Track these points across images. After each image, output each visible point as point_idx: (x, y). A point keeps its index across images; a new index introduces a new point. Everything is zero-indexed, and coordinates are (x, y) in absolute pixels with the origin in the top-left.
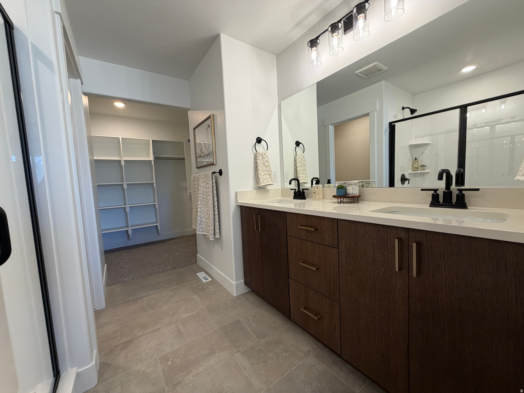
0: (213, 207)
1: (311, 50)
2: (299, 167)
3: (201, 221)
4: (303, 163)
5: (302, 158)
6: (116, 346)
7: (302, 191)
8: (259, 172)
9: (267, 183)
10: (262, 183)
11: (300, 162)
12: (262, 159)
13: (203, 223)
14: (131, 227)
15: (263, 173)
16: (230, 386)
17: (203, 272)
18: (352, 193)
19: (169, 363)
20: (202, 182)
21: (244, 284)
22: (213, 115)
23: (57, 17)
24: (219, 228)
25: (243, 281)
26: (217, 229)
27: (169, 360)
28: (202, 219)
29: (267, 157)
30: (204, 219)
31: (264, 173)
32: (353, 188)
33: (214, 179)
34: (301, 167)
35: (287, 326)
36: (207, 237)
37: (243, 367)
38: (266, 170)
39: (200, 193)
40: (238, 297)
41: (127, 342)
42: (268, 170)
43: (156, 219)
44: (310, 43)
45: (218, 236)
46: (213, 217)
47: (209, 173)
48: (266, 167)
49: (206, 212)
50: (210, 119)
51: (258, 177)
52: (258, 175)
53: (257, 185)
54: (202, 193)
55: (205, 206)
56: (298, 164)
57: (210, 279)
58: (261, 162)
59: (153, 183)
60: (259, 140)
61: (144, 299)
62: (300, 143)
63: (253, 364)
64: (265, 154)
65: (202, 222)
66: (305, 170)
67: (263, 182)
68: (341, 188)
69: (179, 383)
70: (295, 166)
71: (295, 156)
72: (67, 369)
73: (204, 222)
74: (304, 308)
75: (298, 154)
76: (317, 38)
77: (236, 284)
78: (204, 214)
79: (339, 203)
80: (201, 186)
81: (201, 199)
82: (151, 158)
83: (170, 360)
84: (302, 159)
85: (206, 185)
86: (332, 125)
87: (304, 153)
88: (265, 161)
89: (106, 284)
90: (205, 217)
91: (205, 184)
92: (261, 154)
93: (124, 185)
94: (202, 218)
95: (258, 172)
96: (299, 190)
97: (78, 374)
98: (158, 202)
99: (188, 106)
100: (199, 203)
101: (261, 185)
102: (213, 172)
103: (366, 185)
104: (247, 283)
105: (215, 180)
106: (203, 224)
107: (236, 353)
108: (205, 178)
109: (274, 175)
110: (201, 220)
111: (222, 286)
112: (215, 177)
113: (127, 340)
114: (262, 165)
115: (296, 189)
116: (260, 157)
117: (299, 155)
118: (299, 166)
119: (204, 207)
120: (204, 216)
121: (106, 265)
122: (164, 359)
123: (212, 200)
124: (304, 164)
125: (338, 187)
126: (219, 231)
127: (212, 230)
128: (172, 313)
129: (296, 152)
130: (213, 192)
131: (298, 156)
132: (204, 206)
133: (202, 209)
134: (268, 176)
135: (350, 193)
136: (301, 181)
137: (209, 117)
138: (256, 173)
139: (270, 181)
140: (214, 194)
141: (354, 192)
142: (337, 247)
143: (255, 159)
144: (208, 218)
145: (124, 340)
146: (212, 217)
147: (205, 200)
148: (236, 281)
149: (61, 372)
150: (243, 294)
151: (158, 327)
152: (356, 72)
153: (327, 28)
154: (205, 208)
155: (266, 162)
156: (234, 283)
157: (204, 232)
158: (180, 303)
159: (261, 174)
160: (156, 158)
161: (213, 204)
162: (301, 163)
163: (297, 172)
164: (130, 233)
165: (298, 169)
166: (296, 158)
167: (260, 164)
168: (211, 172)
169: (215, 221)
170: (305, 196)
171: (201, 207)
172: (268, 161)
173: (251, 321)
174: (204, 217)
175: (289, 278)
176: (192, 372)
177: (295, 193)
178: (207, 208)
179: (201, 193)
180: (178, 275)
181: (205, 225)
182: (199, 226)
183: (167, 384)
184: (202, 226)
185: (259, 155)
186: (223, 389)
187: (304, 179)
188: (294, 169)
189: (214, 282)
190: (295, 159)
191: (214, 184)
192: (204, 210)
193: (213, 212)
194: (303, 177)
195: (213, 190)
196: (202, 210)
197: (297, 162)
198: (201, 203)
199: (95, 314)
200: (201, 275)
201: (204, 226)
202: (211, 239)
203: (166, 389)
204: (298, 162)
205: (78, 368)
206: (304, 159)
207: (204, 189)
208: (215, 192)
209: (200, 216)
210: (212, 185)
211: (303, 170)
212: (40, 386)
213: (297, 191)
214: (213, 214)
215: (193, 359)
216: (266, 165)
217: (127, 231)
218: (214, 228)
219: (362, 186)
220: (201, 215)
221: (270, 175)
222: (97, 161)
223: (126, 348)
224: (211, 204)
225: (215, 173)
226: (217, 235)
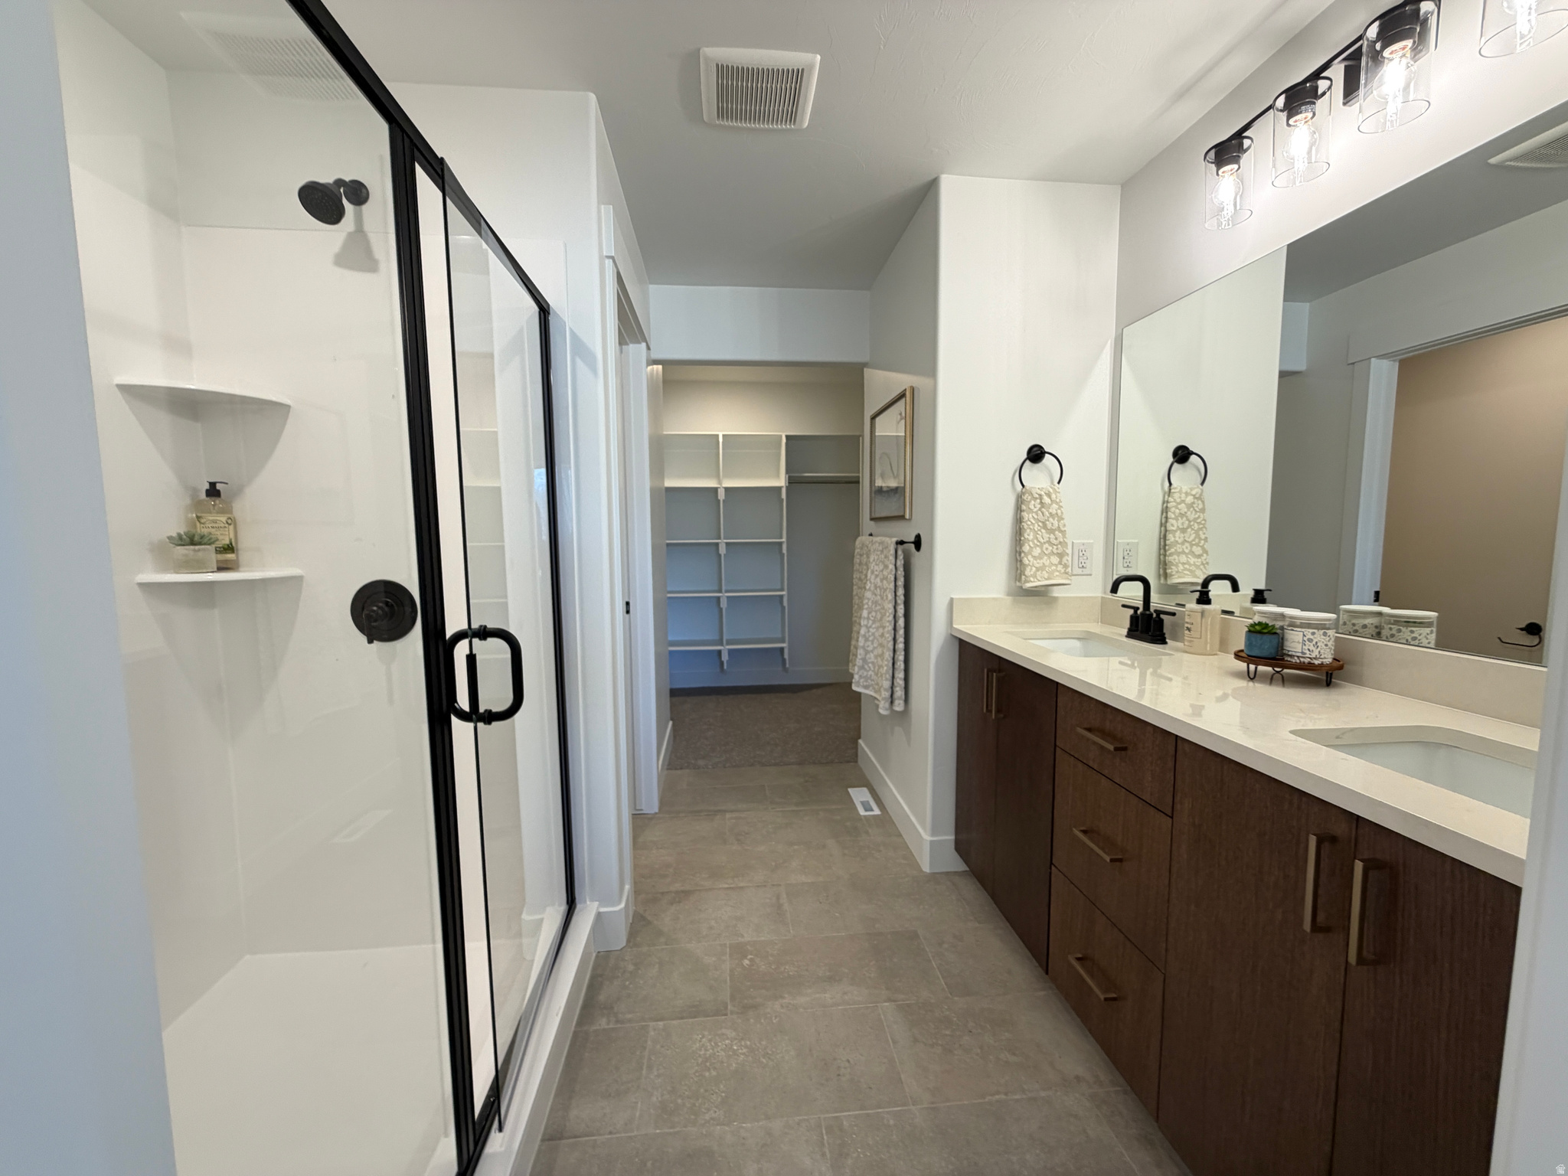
0: (893, 632)
1: (1218, 174)
2: (1178, 534)
3: (864, 660)
4: (1195, 520)
5: (1193, 503)
6: (663, 893)
7: (1155, 615)
8: (1026, 548)
9: (1046, 579)
10: (1032, 579)
11: (1182, 515)
12: (1040, 509)
13: (870, 665)
14: (728, 644)
15: (1037, 551)
16: (852, 1061)
17: (865, 789)
18: (1300, 655)
19: (746, 962)
20: (874, 560)
21: (953, 846)
22: (913, 389)
23: (609, 263)
24: (903, 685)
25: (950, 837)
26: (898, 689)
27: (747, 956)
28: (868, 656)
29: (1057, 503)
30: (872, 655)
31: (1043, 551)
32: (1305, 639)
33: (901, 557)
34: (1183, 531)
35: (1042, 993)
36: (876, 702)
37: (891, 1038)
38: (1049, 542)
39: (867, 587)
40: (934, 877)
41: (683, 892)
42: (1055, 542)
43: (783, 631)
44: (1213, 151)
45: (899, 706)
46: (892, 655)
47: (889, 542)
48: (1051, 531)
49: (878, 640)
50: (903, 401)
51: (1021, 561)
52: (1023, 555)
53: (1018, 584)
54: (872, 589)
55: (878, 624)
56: (1174, 522)
57: (877, 812)
58: (1036, 517)
59: (780, 544)
60: (1037, 455)
61: (728, 815)
62: (1193, 453)
63: (916, 1040)
64: (1049, 495)
65: (867, 663)
66: (1203, 542)
67: (1035, 576)
68: (1260, 632)
69: (755, 1007)
70: (1163, 528)
71: (1166, 497)
72: (585, 902)
73: (873, 663)
74: (1078, 959)
75: (1175, 488)
76: (1239, 135)
77: (931, 842)
78: (872, 644)
79: (1252, 679)
80: (873, 572)
81: (870, 604)
82: (781, 481)
83: (749, 957)
84: (1190, 506)
85: (882, 571)
86: (1386, 358)
87: (1202, 483)
88: (1048, 515)
89: (666, 763)
90: (876, 653)
91: (881, 567)
92: (1037, 496)
93: (720, 545)
94: (867, 652)
95: (1021, 548)
96: (1148, 612)
97: (599, 915)
98: (788, 589)
99: (865, 359)
100: (865, 613)
101: (1028, 585)
102: (899, 539)
103: (1391, 629)
104: (961, 847)
105: (903, 562)
106: (868, 669)
107: (885, 1002)
108: (882, 551)
109: (1081, 555)
110: (865, 658)
111: (901, 836)
112: (904, 552)
113: (682, 888)
114: (1039, 526)
115: (1138, 608)
116: (1033, 502)
117: (1180, 492)
118: (1174, 529)
119: (874, 626)
120: (875, 648)
121: (671, 723)
122: (739, 951)
123: (890, 611)
124: (1199, 521)
125: (1252, 629)
126: (903, 693)
127: (885, 690)
128: (773, 864)
129: (1170, 484)
130: (895, 592)
131: (1176, 496)
132: (874, 622)
133: (871, 630)
134: (1055, 560)
135: (1294, 654)
136: (1179, 577)
137: (902, 396)
138: (1018, 549)
139: (1058, 574)
140: (897, 598)
141: (1308, 652)
142: (1170, 815)
143: (1018, 509)
144: (881, 655)
145: (677, 886)
146: (888, 655)
147: (878, 607)
148: (933, 834)
149: (577, 900)
150: (948, 872)
151: (741, 885)
152: (1493, 161)
153: (1271, 103)
154: (877, 628)
155: (1051, 519)
156: (927, 837)
157: (871, 688)
158: (796, 847)
159: (1030, 552)
160: (792, 481)
161: (893, 622)
162: (1188, 520)
163: (1167, 547)
164: (725, 657)
165: (1172, 539)
166: (1168, 502)
167: (1029, 523)
168: (894, 540)
169: (896, 666)
170: (1164, 634)
171: (866, 626)
172: (1060, 514)
173: (946, 946)
174: (872, 651)
175: (1051, 863)
176: (782, 997)
177: (1134, 619)
178: (881, 630)
179: (869, 590)
180: (806, 782)
181: (873, 671)
182: (858, 673)
183: (733, 998)
184: (865, 674)
185: (1030, 497)
186: (835, 1059)
187: (1189, 570)
188: (1160, 539)
189: (885, 821)
190: (1165, 505)
191: (899, 572)
192: (873, 634)
193: (892, 643)
194: (1190, 565)
195: (896, 586)
196: (869, 631)
197: (1169, 516)
198: (869, 613)
199: (633, 818)
200: (859, 795)
201: (870, 673)
202: (881, 711)
203: (729, 1007)
204: (1173, 516)
205: (600, 906)
206: (1201, 506)
207: (878, 580)
208: (901, 592)
209: (863, 647)
210: (895, 575)
211: (1193, 540)
212: (550, 910)
213: (1141, 613)
214: (892, 647)
215: (791, 973)
216: (1049, 526)
217: (719, 652)
218: (893, 683)
219: (1376, 627)
220: (866, 645)
221: (1061, 556)
222: (670, 490)
223: (680, 902)
224: (888, 621)
225: (901, 543)
226: (897, 702)
